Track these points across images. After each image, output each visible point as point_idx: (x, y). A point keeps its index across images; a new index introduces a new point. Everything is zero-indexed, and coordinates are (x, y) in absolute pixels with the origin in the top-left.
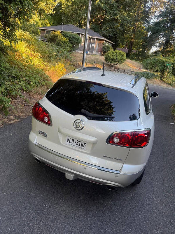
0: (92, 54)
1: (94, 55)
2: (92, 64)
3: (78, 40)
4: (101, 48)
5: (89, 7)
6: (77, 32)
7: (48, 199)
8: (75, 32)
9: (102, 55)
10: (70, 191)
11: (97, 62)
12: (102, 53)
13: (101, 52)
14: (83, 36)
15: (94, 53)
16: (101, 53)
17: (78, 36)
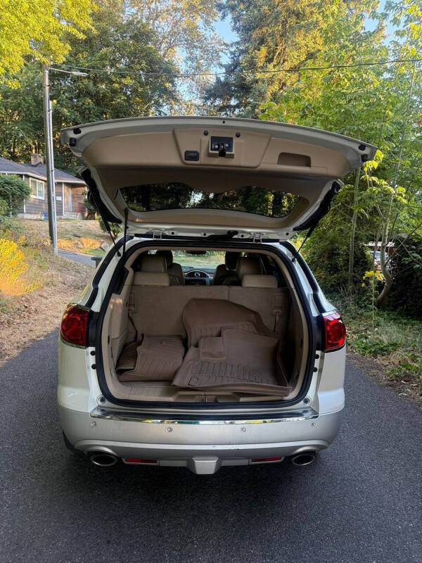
0: (61, 219)
1: (68, 220)
2: (70, 239)
3: (21, 188)
4: (80, 204)
5: (48, 113)
6: (11, 171)
7: (156, 554)
8: (6, 173)
9: (87, 219)
10: (196, 516)
11: (81, 235)
12: (86, 215)
13: (82, 212)
14: (30, 178)
15: (65, 215)
16: (83, 215)
17: (20, 179)
